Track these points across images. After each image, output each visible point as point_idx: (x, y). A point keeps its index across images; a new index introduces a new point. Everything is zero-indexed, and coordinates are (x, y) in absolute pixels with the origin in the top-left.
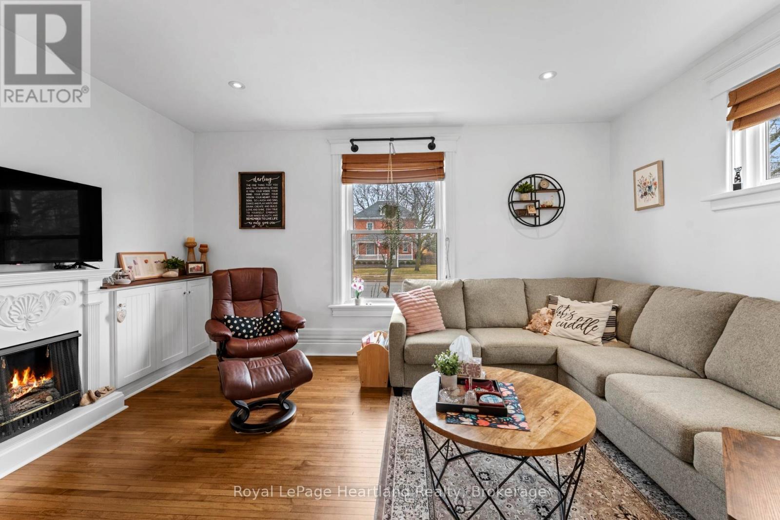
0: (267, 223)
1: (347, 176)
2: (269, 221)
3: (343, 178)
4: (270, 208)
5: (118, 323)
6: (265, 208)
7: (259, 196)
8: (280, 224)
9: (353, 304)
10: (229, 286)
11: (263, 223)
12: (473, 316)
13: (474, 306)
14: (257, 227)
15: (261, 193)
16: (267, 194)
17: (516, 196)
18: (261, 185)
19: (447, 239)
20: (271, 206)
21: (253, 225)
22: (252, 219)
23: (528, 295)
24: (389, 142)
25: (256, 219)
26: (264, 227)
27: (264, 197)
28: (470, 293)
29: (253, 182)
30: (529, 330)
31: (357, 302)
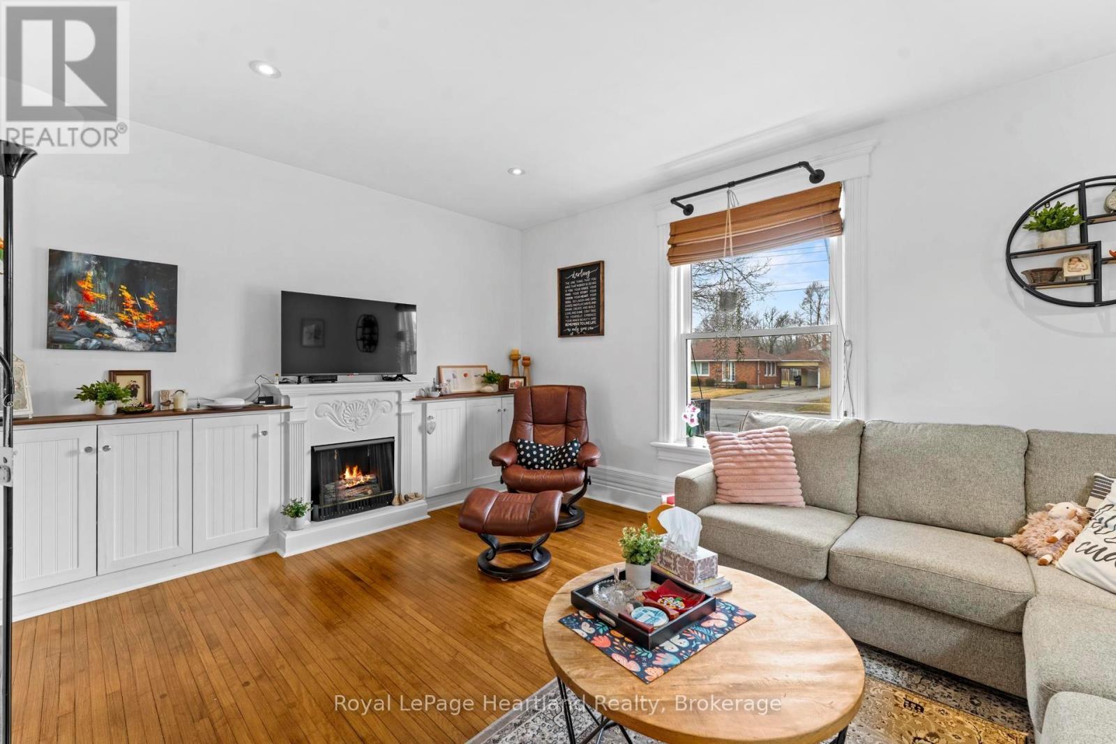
0: (585, 329)
1: (676, 255)
2: (587, 326)
3: (669, 257)
4: (588, 309)
5: (428, 434)
6: (583, 310)
7: (578, 295)
8: (598, 331)
9: (684, 444)
10: (529, 406)
11: (582, 329)
12: (870, 491)
13: (874, 473)
14: (575, 334)
15: (579, 291)
16: (585, 292)
17: (1025, 241)
18: (580, 281)
19: (848, 343)
20: (590, 307)
21: (571, 332)
22: (570, 324)
23: (1032, 468)
24: (727, 189)
25: (575, 324)
26: (582, 334)
27: (582, 297)
28: (871, 447)
29: (572, 279)
30: (1010, 545)
31: (689, 442)
